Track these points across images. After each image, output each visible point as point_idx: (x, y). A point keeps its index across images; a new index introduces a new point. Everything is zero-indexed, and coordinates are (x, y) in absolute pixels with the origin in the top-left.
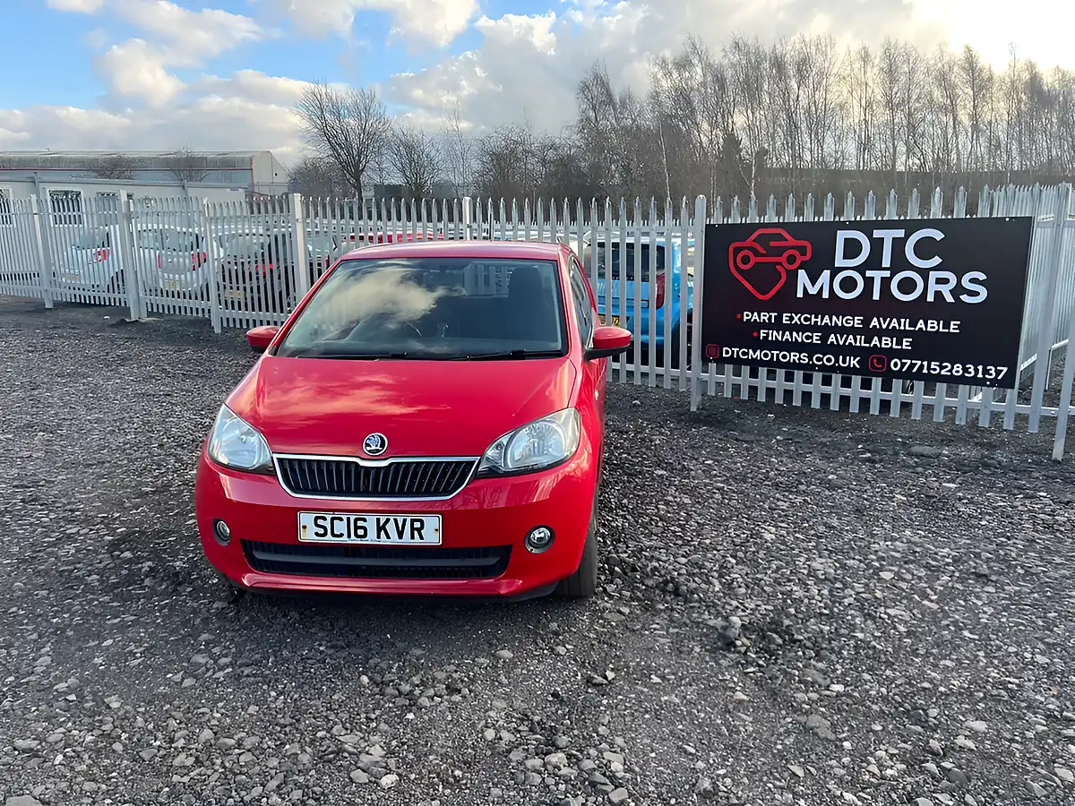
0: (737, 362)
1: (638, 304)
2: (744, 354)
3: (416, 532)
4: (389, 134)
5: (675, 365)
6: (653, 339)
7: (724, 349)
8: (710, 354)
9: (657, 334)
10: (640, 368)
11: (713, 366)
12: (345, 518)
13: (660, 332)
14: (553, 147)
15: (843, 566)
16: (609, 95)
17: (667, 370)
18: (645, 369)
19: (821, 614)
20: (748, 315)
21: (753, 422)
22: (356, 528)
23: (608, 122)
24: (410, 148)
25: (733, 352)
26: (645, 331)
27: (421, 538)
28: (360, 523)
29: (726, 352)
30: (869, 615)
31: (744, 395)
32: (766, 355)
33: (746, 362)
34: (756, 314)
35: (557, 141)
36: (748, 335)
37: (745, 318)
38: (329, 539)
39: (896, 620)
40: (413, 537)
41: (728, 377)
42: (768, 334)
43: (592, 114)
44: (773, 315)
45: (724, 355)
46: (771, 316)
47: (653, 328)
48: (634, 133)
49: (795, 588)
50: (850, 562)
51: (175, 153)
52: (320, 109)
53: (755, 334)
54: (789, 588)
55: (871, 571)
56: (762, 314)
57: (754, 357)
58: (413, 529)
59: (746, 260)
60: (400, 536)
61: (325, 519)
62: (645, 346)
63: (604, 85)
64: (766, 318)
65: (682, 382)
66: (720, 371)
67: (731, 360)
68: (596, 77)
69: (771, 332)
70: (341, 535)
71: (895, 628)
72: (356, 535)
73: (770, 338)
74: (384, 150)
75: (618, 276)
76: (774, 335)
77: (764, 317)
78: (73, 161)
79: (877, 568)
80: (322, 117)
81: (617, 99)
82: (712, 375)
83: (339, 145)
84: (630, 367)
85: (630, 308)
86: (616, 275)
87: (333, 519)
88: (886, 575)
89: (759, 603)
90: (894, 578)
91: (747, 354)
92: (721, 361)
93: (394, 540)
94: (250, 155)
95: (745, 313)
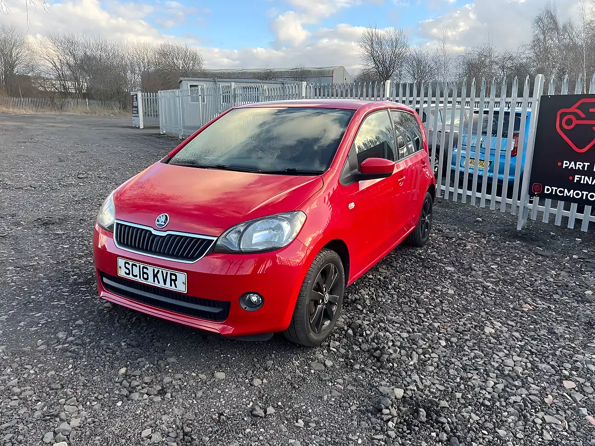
0: (555, 198)
1: (498, 153)
2: (561, 192)
3: (173, 282)
4: (408, 54)
5: (510, 195)
6: (506, 178)
7: (546, 187)
8: (536, 190)
9: (510, 175)
10: (485, 196)
11: (536, 199)
12: (138, 265)
13: (512, 172)
14: (511, 58)
15: (535, 368)
16: (555, 23)
17: (503, 199)
18: (488, 197)
19: (483, 404)
20: (566, 164)
21: (562, 243)
22: (144, 273)
23: (553, 42)
24: (419, 62)
25: (552, 190)
26: (501, 172)
27: (176, 286)
28: (145, 270)
29: (548, 189)
30: (525, 416)
31: (558, 223)
32: (577, 194)
33: (562, 198)
34: (573, 163)
35: (514, 55)
36: (565, 179)
37: (564, 165)
38: (131, 277)
39: (548, 427)
40: (171, 285)
41: (547, 208)
42: (581, 178)
43: (542, 37)
44: (587, 164)
45: (546, 192)
46: (584, 165)
47: (507, 170)
48: (572, 48)
49: (475, 377)
50: (542, 366)
51: (296, 69)
52: (373, 42)
53: (571, 178)
54: (470, 375)
55: (557, 377)
56: (578, 163)
57: (568, 195)
58: (171, 280)
59: (569, 122)
60: (165, 284)
61: (129, 264)
62: (500, 182)
63: (553, 18)
64: (580, 167)
65: (514, 208)
66: (541, 203)
67: (550, 196)
68: (548, 12)
69: (583, 177)
70: (136, 276)
71: (541, 434)
72: (144, 278)
73: (582, 182)
74: (404, 64)
75: (486, 133)
76: (586, 180)
77: (579, 165)
78: (250, 73)
79: (565, 376)
80: (372, 46)
81: (561, 26)
82: (535, 206)
83: (379, 62)
84: (479, 195)
85: (492, 155)
86: (495, 133)
87: (133, 265)
88: (568, 384)
89: (436, 382)
90: (574, 389)
91: (563, 192)
92: (543, 197)
93: (161, 285)
94: (333, 68)
95: (565, 162)
